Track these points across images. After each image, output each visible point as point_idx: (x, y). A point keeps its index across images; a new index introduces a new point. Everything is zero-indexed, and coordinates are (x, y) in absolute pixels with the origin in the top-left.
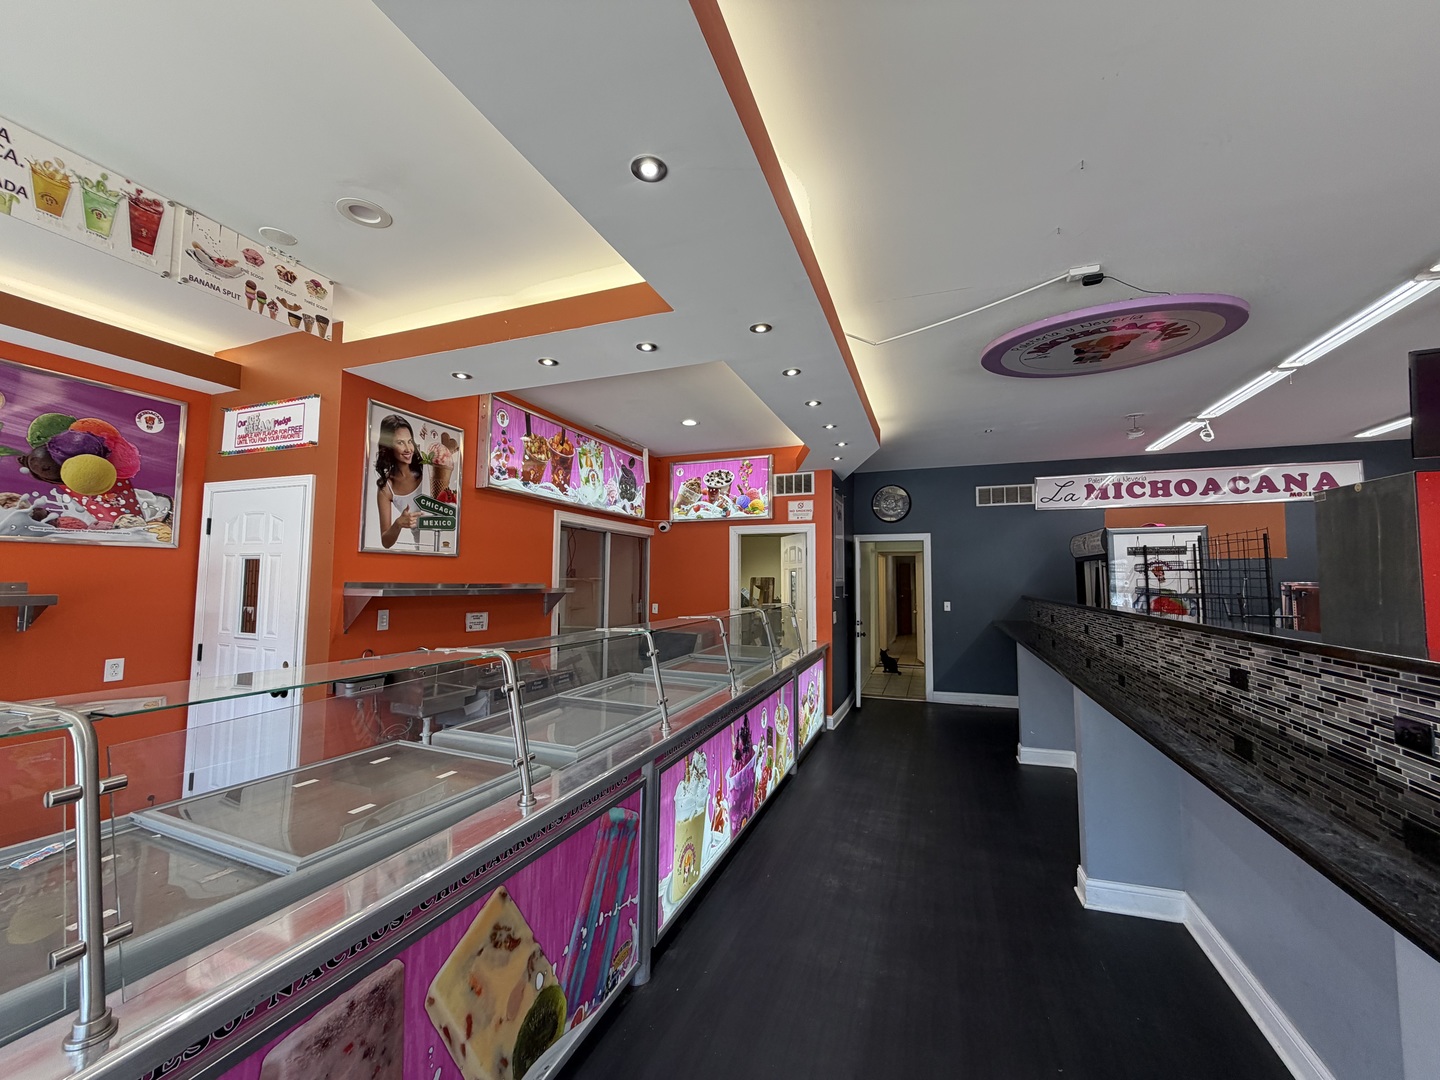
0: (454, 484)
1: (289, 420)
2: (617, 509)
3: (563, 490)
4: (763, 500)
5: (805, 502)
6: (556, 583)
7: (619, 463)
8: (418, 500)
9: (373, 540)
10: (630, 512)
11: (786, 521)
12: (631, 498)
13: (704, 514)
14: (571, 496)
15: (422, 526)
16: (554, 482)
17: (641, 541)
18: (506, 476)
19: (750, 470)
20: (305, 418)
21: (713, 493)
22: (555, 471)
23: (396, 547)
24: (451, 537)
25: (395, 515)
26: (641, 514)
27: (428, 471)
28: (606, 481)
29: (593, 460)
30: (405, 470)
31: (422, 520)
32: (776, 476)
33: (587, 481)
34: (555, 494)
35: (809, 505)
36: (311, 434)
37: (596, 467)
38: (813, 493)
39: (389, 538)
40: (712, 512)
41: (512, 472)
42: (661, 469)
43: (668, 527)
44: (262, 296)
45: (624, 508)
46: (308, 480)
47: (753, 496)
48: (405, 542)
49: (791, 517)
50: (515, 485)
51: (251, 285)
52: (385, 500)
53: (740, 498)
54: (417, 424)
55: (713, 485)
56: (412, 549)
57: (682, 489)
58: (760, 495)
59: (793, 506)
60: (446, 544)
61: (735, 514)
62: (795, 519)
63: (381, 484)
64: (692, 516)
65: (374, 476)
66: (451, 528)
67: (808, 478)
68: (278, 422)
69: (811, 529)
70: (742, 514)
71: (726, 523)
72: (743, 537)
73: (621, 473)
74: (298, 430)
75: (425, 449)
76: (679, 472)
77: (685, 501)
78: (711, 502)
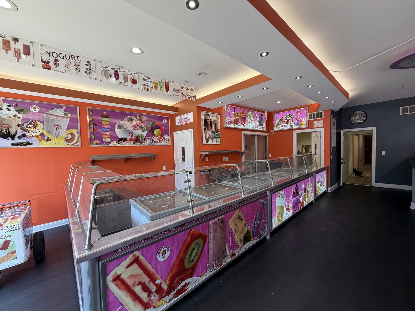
0: (219, 127)
1: (187, 118)
2: (258, 129)
3: (244, 125)
4: (304, 122)
5: (320, 121)
6: (243, 150)
7: (258, 116)
8: (212, 132)
9: (204, 142)
10: (262, 129)
11: (313, 128)
12: (262, 125)
13: (284, 128)
14: (246, 127)
15: (213, 138)
16: (241, 124)
17: (265, 137)
18: (230, 124)
19: (300, 113)
20: (190, 117)
21: (287, 122)
22: (241, 121)
23: (209, 143)
24: (219, 140)
25: (208, 136)
26: (265, 129)
27: (213, 125)
28: (255, 121)
29: (251, 116)
30: (209, 126)
31: (213, 136)
32: (309, 114)
33: (250, 122)
34: (241, 127)
35: (322, 122)
36: (191, 120)
37: (252, 118)
38: (323, 118)
39: (207, 141)
40: (287, 127)
41: (231, 123)
42: (271, 116)
43: (273, 133)
44: (184, 95)
45: (260, 128)
46: (192, 130)
47: (300, 121)
48: (210, 142)
49: (315, 126)
50: (232, 126)
51: (182, 93)
52: (206, 133)
53: (296, 122)
54: (210, 115)
55: (287, 119)
56: (211, 143)
57: (277, 121)
58: (303, 120)
59: (315, 123)
60: (218, 142)
61: (295, 127)
62: (316, 127)
63: (205, 130)
64: (281, 128)
65: (204, 128)
66: (219, 138)
67: (321, 113)
68: (185, 118)
69: (322, 130)
70: (297, 127)
71: (292, 130)
72: (298, 134)
73: (259, 119)
74: (189, 120)
75: (212, 120)
76: (276, 116)
77: (278, 124)
78: (287, 124)
